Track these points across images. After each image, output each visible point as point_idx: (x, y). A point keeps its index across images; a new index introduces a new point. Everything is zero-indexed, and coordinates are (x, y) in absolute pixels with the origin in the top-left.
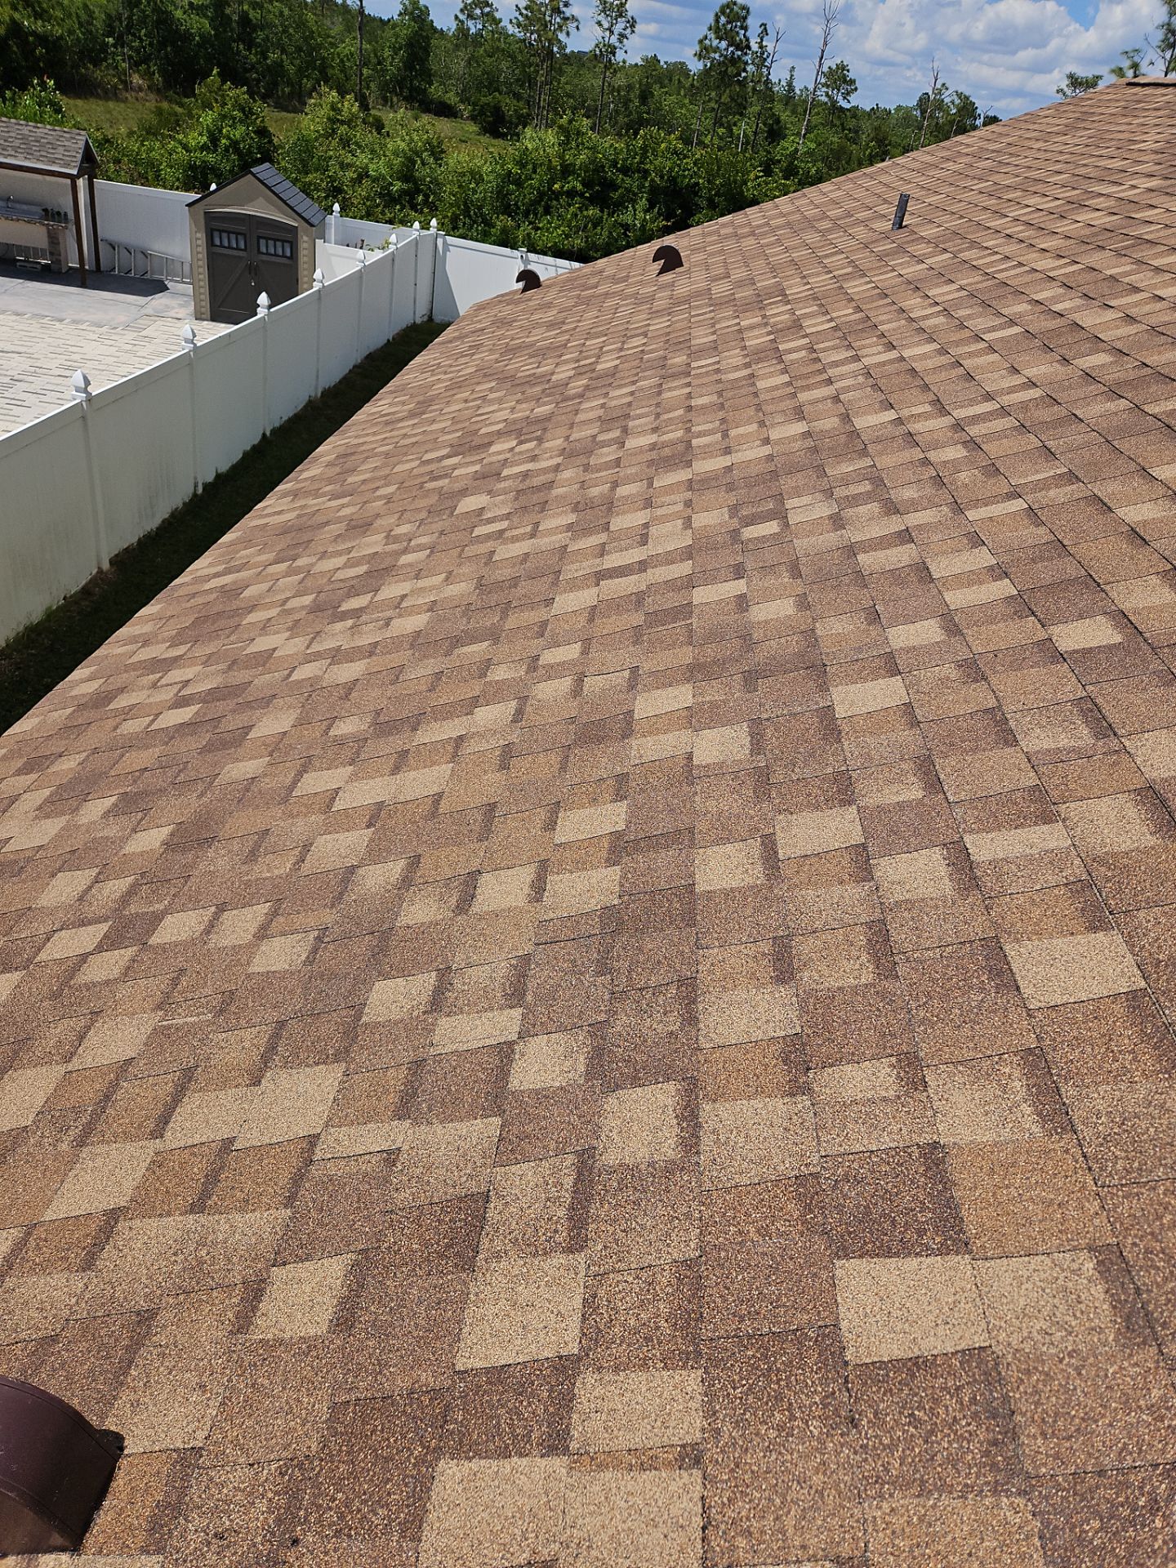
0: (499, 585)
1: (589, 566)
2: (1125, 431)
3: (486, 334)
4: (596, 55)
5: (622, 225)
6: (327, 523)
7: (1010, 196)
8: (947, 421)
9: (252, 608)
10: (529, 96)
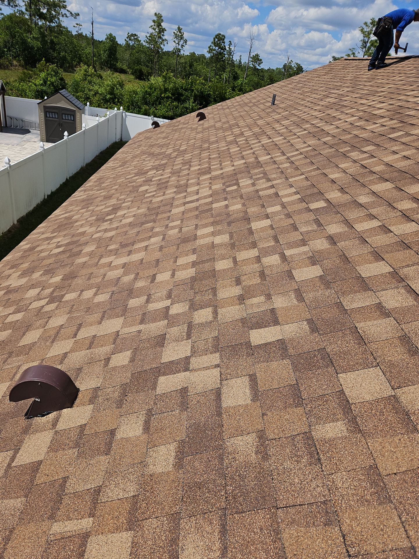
0: (154, 209)
1: (182, 201)
2: (333, 157)
3: (142, 142)
4: (174, 52)
5: (185, 108)
6: (97, 197)
7: (307, 95)
8: (285, 157)
9: (77, 221)
10: (151, 66)
